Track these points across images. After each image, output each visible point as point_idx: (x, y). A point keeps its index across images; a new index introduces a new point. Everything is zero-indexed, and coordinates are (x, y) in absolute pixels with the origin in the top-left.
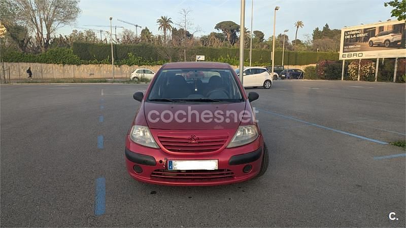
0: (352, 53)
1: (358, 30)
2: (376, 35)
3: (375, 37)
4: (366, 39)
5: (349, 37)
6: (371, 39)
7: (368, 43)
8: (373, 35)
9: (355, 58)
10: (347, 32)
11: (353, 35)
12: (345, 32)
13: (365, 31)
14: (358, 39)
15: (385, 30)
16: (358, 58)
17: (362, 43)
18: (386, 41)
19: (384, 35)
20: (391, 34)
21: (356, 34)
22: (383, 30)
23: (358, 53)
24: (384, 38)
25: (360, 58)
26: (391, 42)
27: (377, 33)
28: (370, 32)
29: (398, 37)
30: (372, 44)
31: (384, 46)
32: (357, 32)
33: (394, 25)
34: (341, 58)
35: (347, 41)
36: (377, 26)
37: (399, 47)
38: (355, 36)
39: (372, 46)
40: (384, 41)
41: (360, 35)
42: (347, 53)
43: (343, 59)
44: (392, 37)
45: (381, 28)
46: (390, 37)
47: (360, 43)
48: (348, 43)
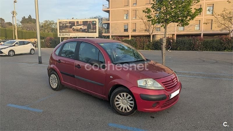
0: (65, 34)
1: (66, 22)
2: (75, 25)
3: (75, 26)
4: (71, 27)
5: (61, 25)
6: (73, 27)
7: (72, 29)
8: (74, 25)
9: (66, 36)
10: (60, 22)
11: (64, 24)
12: (59, 22)
13: (70, 22)
14: (66, 27)
15: (79, 23)
16: (68, 36)
17: (69, 29)
18: (80, 29)
19: (79, 26)
20: (82, 26)
21: (65, 24)
22: (78, 23)
23: (67, 34)
24: (79, 27)
25: (69, 37)
26: (83, 29)
27: (76, 24)
28: (72, 24)
29: (86, 27)
30: (74, 30)
31: (80, 31)
32: (66, 23)
33: (83, 21)
34: (59, 36)
35: (61, 27)
36: (76, 21)
37: (86, 32)
38: (65, 25)
39: (74, 31)
40: (79, 29)
41: (68, 25)
42: (62, 34)
43: (60, 36)
44: (83, 27)
45: (77, 22)
46: (82, 27)
47: (68, 29)
48: (62, 28)
